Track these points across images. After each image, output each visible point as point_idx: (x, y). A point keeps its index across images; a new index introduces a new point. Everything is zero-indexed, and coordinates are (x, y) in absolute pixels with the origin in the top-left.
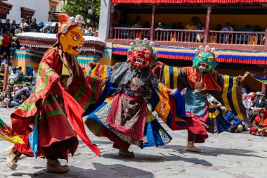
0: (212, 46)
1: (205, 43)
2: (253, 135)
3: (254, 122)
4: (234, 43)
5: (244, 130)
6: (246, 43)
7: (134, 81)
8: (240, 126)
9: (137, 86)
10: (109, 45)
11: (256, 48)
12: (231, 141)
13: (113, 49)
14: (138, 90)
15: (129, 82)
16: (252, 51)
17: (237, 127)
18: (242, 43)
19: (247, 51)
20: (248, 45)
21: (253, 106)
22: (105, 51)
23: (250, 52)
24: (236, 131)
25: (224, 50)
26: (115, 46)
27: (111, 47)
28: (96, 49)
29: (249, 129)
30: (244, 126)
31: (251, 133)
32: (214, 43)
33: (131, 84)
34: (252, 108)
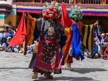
0: (78, 6)
1: (75, 3)
2: (105, 59)
3: (105, 52)
4: (92, 3)
5: (99, 56)
6: (99, 3)
7: (50, 29)
8: (97, 54)
9: (52, 32)
10: (14, 6)
11: (105, 6)
12: (91, 64)
13: (17, 9)
14: (53, 35)
15: (47, 30)
16: (103, 9)
17: (95, 55)
18: (97, 3)
19: (100, 9)
20: (100, 5)
21: (104, 42)
22: (12, 10)
23: (102, 9)
24: (94, 57)
25: (86, 8)
26: (19, 7)
27: (15, 7)
28: (6, 9)
29: (102, 56)
30: (99, 54)
31: (103, 58)
32: (80, 4)
33: (48, 31)
34: (104, 43)
